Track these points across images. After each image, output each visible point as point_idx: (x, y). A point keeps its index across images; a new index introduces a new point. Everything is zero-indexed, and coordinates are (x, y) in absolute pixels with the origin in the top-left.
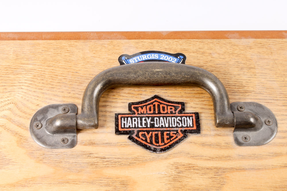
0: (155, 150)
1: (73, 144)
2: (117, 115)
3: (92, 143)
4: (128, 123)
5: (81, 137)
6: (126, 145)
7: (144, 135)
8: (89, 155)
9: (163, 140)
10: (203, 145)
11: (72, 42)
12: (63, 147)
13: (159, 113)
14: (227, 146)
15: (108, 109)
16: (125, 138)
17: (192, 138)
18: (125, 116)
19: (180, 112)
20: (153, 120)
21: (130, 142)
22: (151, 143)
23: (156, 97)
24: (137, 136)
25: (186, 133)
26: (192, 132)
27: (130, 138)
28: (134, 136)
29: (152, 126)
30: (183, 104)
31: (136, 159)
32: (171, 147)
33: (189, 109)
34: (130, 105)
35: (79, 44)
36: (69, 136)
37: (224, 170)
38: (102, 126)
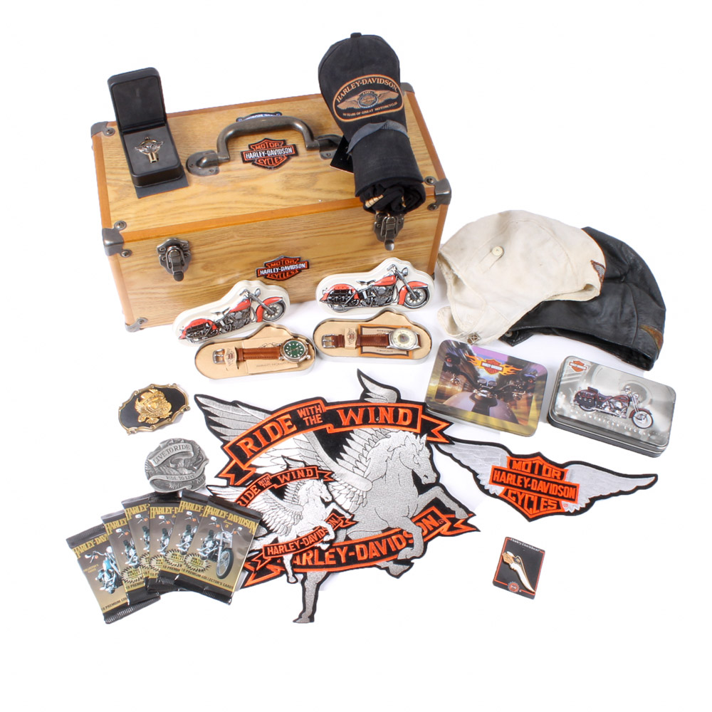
0: (270, 168)
1: (217, 172)
2: (242, 153)
3: (229, 170)
4: (250, 156)
5: (221, 168)
6: (251, 169)
7: (262, 161)
8: (229, 177)
9: (274, 162)
10: (301, 162)
11: (202, 115)
12: (211, 175)
13: (269, 147)
14: (317, 161)
15: (236, 150)
16: (249, 165)
17: (294, 159)
18: (247, 152)
19: (283, 145)
20: (266, 152)
21: (253, 166)
22: (267, 164)
23: (265, 139)
24: (258, 162)
25: (289, 157)
26: (292, 155)
27: (253, 164)
28: (256, 162)
29: (266, 155)
30: (284, 141)
31: (259, 175)
32: (280, 165)
33: (289, 143)
34: (249, 146)
35: (208, 115)
36: (214, 168)
37: (317, 173)
38: (233, 160)
